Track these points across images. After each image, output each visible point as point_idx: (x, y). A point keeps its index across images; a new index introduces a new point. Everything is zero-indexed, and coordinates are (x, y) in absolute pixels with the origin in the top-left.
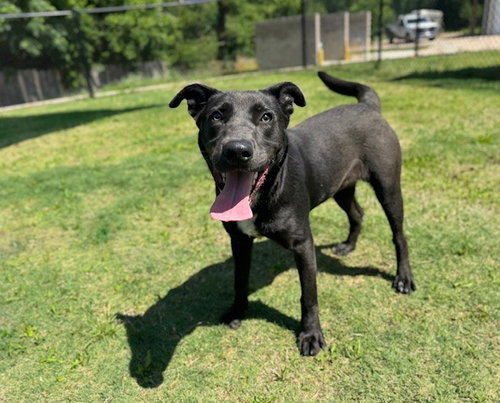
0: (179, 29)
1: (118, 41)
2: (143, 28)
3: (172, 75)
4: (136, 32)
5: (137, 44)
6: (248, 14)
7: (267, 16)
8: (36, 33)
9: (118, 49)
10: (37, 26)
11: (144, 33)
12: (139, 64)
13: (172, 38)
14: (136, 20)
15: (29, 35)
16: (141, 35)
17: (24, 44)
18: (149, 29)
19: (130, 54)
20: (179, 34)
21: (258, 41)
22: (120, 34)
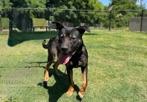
0: (107, 16)
1: (90, 18)
2: (97, 15)
3: (102, 28)
4: (95, 16)
5: (94, 19)
6: (129, 15)
7: (135, 16)
8: (70, 14)
9: (89, 20)
10: (71, 12)
11: (97, 16)
12: (94, 24)
13: (105, 19)
14: (95, 13)
15: (69, 14)
16: (96, 17)
17: (67, 16)
18: (99, 16)
19: (92, 21)
20: (107, 18)
21: (131, 22)
22: (91, 16)
